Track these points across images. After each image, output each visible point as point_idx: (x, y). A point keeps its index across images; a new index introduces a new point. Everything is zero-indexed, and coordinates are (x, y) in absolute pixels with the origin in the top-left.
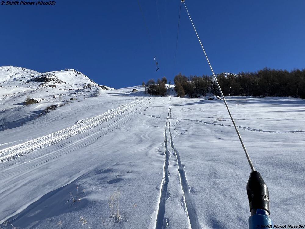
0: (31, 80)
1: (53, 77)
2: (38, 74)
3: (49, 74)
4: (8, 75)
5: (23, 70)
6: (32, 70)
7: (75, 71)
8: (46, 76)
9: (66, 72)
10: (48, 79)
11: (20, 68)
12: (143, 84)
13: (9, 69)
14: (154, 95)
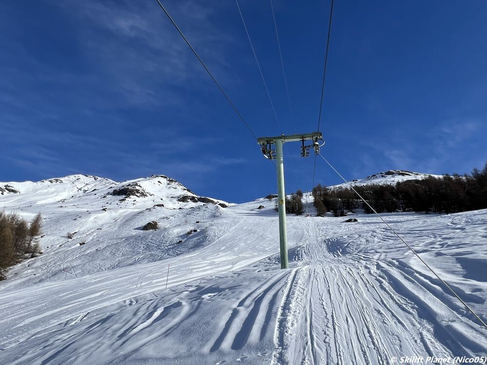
0: (108, 194)
1: (137, 188)
2: (118, 185)
3: (132, 184)
4: (76, 187)
5: (95, 179)
6: (107, 179)
7: (166, 177)
8: (129, 187)
9: (154, 179)
10: (131, 191)
11: (92, 177)
13: (77, 179)
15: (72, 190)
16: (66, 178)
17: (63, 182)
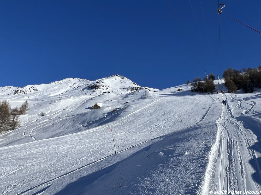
0: (86, 88)
1: (102, 84)
2: (90, 83)
3: (99, 82)
4: (69, 86)
5: (79, 80)
6: (85, 79)
7: (120, 76)
8: (97, 83)
9: (112, 78)
10: (99, 86)
11: (77, 79)
12: (188, 83)
13: (69, 81)
14: (202, 93)
15: (67, 88)
16: (63, 81)
17: (62, 83)
